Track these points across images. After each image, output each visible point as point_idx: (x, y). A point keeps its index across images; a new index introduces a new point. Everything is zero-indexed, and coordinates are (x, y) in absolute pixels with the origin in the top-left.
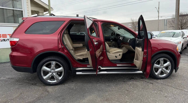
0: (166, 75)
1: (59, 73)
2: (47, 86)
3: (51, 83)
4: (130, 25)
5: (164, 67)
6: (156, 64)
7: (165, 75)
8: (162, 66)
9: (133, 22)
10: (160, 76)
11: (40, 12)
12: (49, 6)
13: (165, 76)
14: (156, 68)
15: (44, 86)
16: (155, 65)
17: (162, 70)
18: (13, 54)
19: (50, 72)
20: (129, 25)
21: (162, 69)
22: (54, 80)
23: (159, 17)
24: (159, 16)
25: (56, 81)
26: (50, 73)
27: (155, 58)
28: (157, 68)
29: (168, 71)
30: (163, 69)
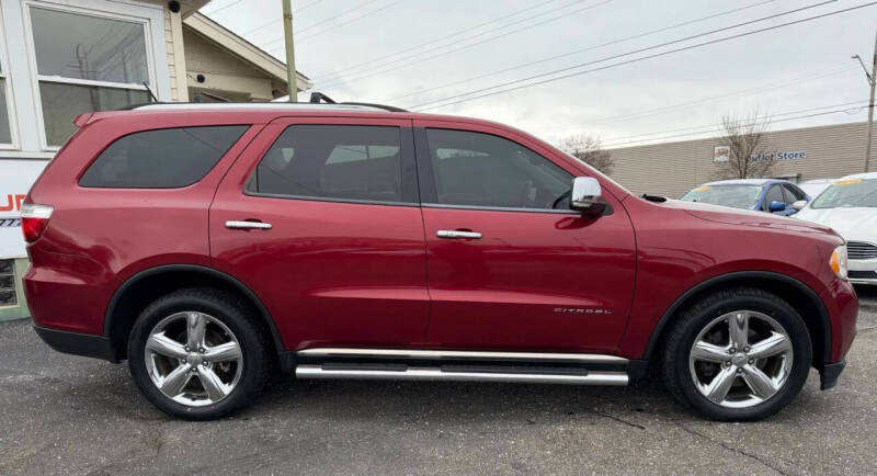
0: (762, 403)
1: (225, 364)
2: (173, 423)
3: (189, 409)
4: (720, 153)
5: (752, 358)
6: (705, 339)
7: (755, 401)
8: (739, 354)
9: (735, 137)
10: (725, 403)
11: (253, 96)
12: (289, 66)
13: (757, 405)
14: (709, 363)
15: (158, 419)
16: (701, 343)
17: (737, 371)
18: (37, 278)
19: (184, 359)
20: (716, 149)
21: (740, 369)
22: (205, 398)
23: (872, 106)
24: (872, 100)
25: (208, 402)
26: (185, 363)
27: (699, 312)
28: (714, 364)
29: (777, 383)
30: (744, 370)
